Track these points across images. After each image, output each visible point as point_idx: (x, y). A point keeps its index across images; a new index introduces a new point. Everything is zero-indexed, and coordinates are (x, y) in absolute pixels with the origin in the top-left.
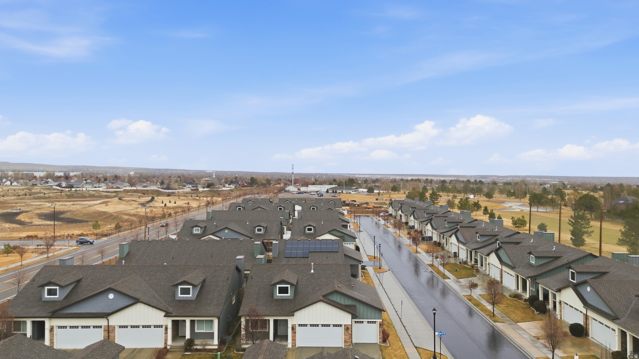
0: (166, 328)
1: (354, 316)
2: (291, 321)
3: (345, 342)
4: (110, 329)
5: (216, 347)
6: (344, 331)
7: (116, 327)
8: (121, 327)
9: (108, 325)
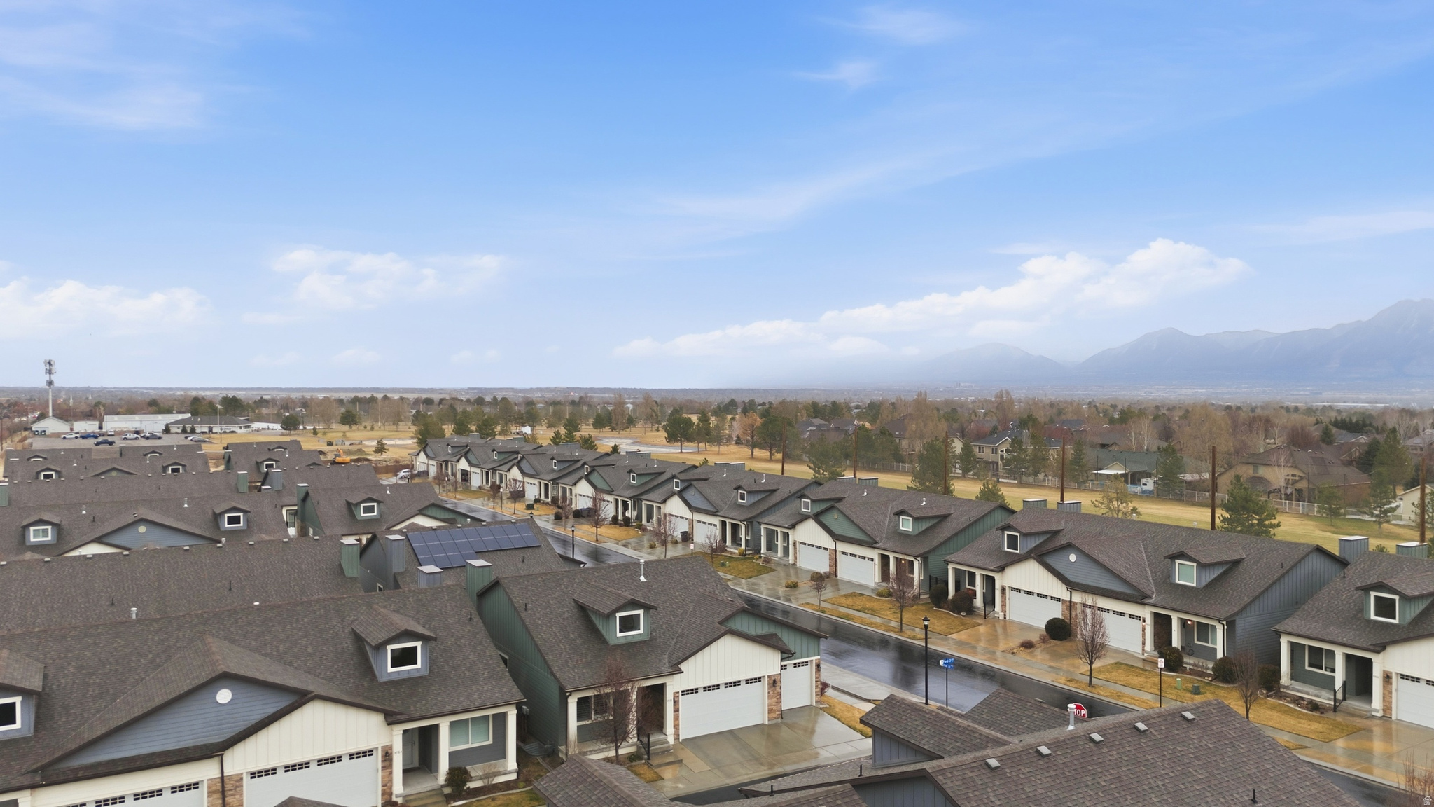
0: (387, 756)
1: (787, 654)
2: (673, 685)
3: (770, 711)
4: (228, 787)
5: (514, 776)
6: (769, 689)
7: (244, 776)
8: (253, 775)
9: (222, 777)
